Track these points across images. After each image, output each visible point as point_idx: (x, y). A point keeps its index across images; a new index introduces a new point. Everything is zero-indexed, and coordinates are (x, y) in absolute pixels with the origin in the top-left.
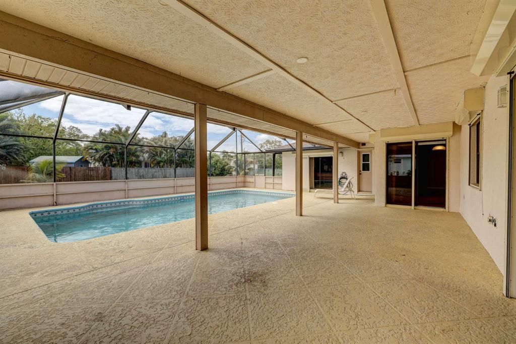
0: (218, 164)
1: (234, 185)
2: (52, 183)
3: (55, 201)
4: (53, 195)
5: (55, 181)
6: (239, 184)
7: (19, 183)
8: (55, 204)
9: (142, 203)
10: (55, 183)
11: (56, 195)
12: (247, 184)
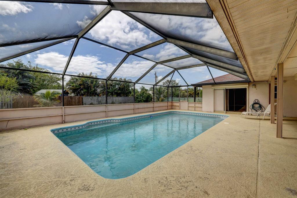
0: (144, 94)
1: (166, 108)
2: (62, 107)
3: (63, 120)
4: (62, 116)
5: (63, 106)
6: (169, 107)
7: (33, 107)
8: (63, 122)
9: (119, 121)
10: (63, 107)
11: (64, 115)
12: (173, 107)
